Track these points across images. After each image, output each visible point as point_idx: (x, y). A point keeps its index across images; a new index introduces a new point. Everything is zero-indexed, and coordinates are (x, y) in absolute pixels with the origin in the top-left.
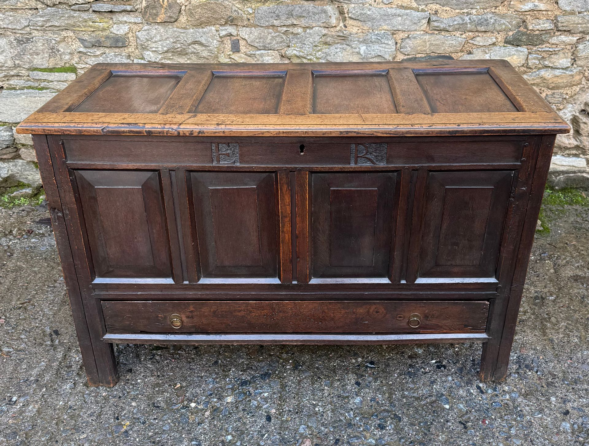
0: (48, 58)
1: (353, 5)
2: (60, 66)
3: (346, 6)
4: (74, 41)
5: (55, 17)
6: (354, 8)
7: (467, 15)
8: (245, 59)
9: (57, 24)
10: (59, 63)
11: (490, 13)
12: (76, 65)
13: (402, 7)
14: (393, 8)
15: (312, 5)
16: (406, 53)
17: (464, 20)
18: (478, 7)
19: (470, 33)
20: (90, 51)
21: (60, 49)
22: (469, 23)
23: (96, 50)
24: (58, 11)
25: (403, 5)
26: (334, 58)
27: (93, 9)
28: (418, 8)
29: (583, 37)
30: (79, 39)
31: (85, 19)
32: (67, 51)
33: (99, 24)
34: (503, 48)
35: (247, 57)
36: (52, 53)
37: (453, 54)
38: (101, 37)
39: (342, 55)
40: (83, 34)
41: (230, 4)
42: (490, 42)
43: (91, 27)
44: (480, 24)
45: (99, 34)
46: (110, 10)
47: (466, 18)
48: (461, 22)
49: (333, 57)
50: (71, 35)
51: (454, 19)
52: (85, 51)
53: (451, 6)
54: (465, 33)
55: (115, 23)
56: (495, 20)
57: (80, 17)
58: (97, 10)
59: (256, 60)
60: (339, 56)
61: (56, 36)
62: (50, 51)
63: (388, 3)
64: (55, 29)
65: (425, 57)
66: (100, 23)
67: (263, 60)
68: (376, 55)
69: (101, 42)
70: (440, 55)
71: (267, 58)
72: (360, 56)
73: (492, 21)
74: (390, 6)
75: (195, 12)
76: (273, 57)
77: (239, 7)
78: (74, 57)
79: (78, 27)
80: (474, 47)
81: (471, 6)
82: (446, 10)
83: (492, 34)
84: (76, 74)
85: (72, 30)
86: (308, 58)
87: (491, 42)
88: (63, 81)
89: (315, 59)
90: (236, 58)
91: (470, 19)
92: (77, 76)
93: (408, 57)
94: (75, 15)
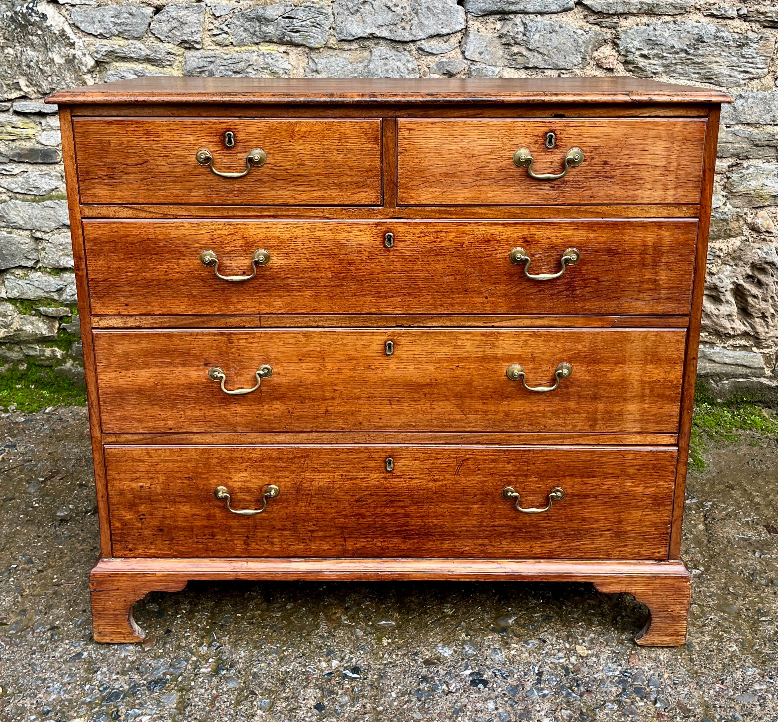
29: (738, 164)
43: (10, 134)
55: (44, 130)
58: (19, 110)
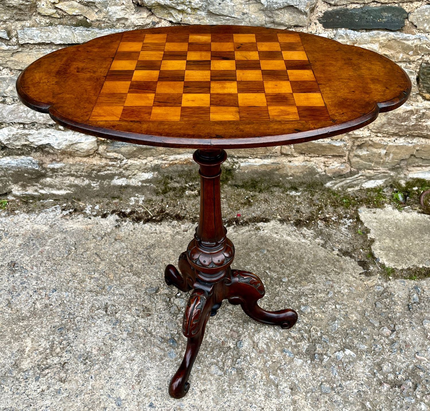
8: (80, 9)
16: (333, 3)
26: (220, 9)
35: (82, 6)
37: (405, 4)
39: (233, 4)
49: (217, 7)
59: (96, 10)
60: (228, 6)
65: (361, 8)
67: (108, 12)
68: (286, 4)
70: (384, 5)
71: (113, 7)
72: (260, 6)
76: (123, 7)
86: (179, 8)
89: (189, 9)
90: (65, 8)
93: (335, 8)
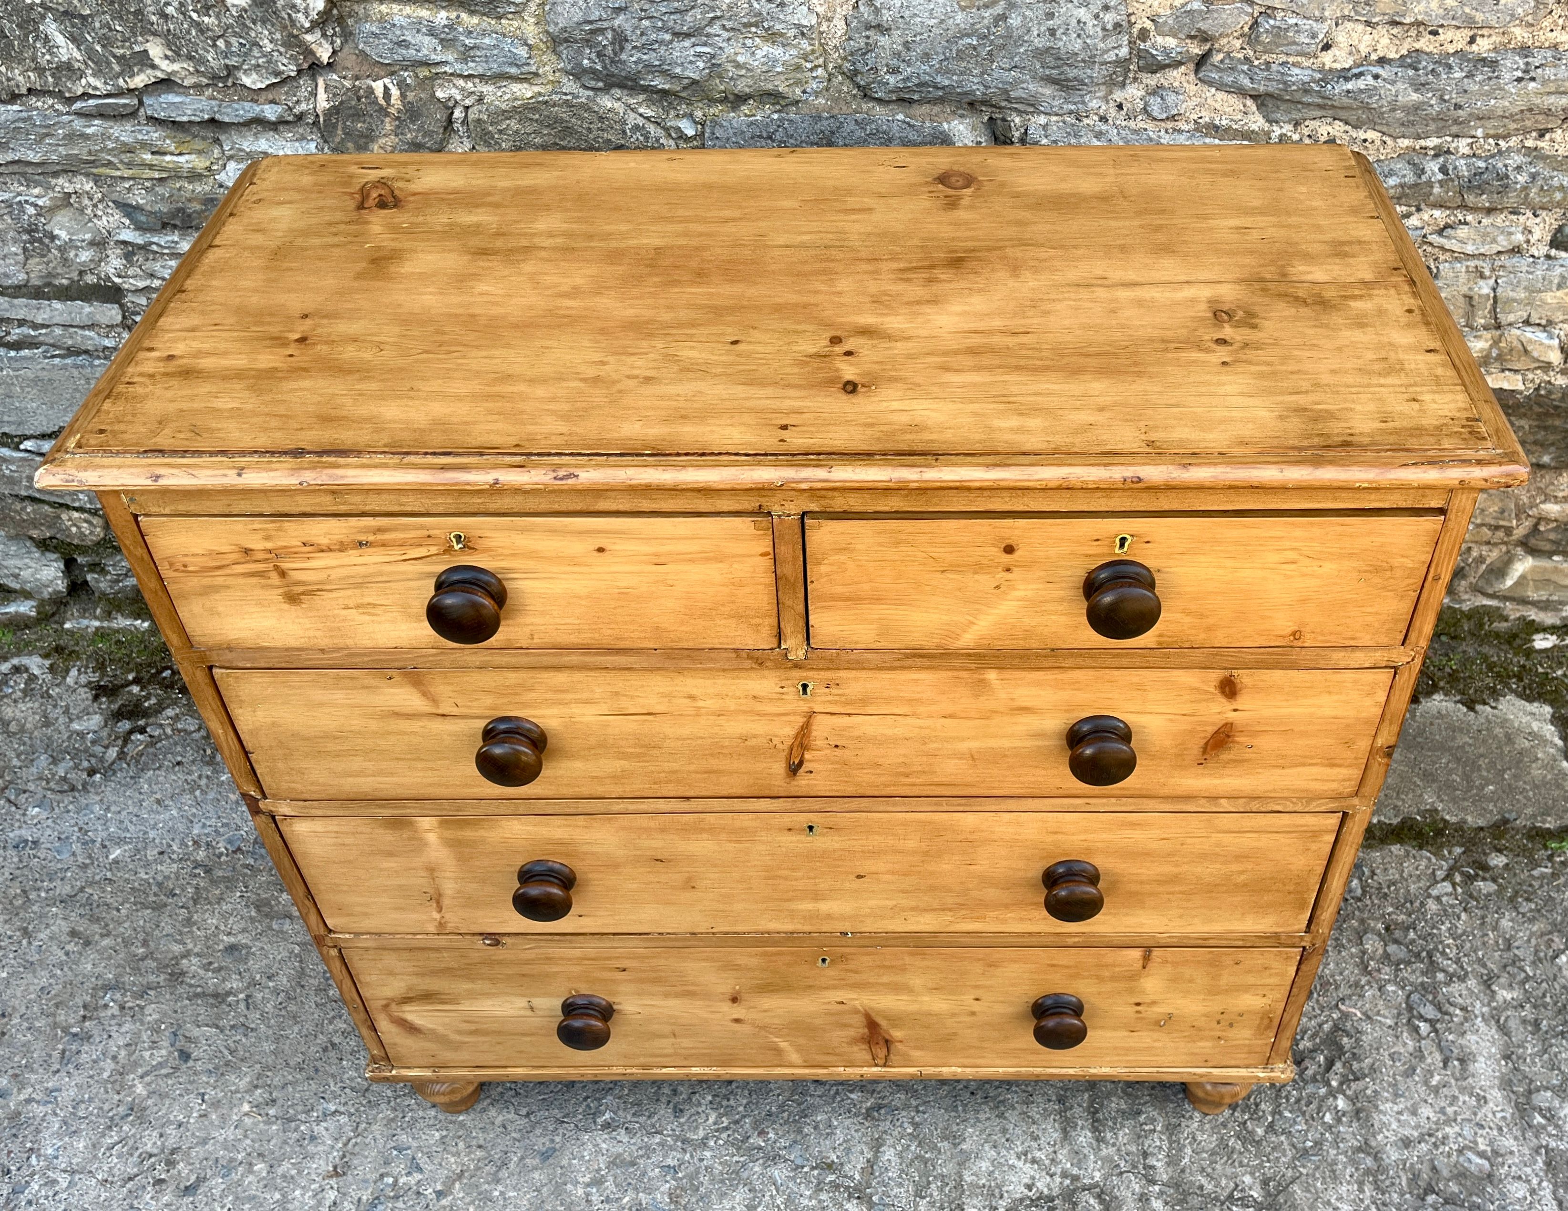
0: (21, 258)
1: (1042, 120)
2: (65, 282)
3: (1017, 120)
4: (100, 206)
5: (23, 137)
6: (1045, 127)
7: (1436, 156)
9: (31, 156)
10: (59, 271)
11: (1519, 151)
12: (117, 280)
13: (1213, 129)
14: (1180, 131)
15: (900, 117)
17: (1423, 171)
18: (1479, 133)
19: (1437, 213)
20: (155, 240)
21: (56, 232)
22: (1440, 182)
23: (176, 239)
24: (30, 118)
25: (1217, 122)
27: (149, 113)
28: (1268, 134)
30: (114, 202)
31: (124, 144)
32: (81, 237)
33: (175, 158)
34: (1543, 265)
36: (32, 243)
38: (189, 200)
40: (129, 189)
41: (617, 105)
42: (1503, 243)
44: (1479, 187)
45: (180, 189)
46: (206, 117)
47: (1432, 164)
48: (1410, 178)
50: (87, 187)
51: (1386, 169)
52: (140, 241)
53: (1385, 129)
54: (1419, 210)
56: (1534, 177)
57: (109, 138)
61: (36, 191)
62: (25, 237)
63: (1164, 116)
64: (30, 170)
66: (180, 154)
69: (189, 216)
73: (1522, 178)
74: (1170, 125)
75: (500, 132)
77: (650, 113)
78: (109, 252)
79: (103, 165)
80: (1442, 258)
81: (1455, 129)
82: (1365, 141)
83: (1514, 217)
84: (122, 306)
85: (87, 175)
87: (1505, 243)
88: (82, 328)
91: (1443, 170)
92: (124, 312)
94: (89, 131)
